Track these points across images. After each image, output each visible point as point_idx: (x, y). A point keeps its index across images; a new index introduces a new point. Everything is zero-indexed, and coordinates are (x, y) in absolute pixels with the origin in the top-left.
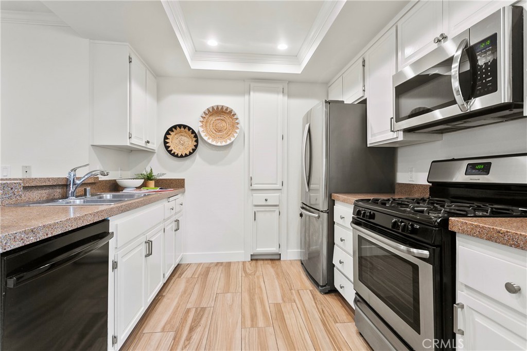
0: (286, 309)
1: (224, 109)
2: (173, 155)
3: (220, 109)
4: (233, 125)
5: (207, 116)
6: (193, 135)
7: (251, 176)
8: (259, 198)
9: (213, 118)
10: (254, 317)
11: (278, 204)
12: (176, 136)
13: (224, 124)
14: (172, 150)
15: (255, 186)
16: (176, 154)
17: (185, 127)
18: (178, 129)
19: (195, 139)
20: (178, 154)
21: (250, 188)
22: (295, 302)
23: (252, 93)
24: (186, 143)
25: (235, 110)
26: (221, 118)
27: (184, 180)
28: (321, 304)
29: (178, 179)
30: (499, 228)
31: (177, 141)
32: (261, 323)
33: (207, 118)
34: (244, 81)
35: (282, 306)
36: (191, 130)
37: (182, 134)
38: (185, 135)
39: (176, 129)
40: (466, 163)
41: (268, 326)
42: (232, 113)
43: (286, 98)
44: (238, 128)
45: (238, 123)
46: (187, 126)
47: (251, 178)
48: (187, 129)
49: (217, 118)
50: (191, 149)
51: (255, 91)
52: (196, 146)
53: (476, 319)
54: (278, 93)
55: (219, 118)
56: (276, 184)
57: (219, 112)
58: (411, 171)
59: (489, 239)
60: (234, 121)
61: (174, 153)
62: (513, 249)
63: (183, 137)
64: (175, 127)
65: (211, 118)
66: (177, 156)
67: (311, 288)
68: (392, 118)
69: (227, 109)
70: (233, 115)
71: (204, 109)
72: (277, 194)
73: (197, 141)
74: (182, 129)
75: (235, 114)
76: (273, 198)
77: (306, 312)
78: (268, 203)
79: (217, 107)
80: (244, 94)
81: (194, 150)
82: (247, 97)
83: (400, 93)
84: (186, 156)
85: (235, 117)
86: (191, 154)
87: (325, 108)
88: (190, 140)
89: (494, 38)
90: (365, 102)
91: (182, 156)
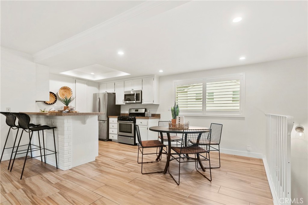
4: (70, 94)
6: (54, 96)
9: (62, 90)
13: (66, 93)
14: (46, 102)
19: (55, 98)
23: (76, 83)
24: (51, 99)
25: (71, 88)
33: (60, 90)
34: (73, 78)
36: (54, 94)
38: (51, 96)
40: (135, 109)
43: (87, 86)
45: (72, 93)
48: (52, 94)
50: (53, 101)
52: (56, 100)
54: (85, 84)
57: (65, 89)
58: (124, 111)
66: (48, 104)
68: (123, 100)
69: (68, 88)
71: (61, 87)
79: (65, 87)
80: (73, 83)
81: (55, 102)
82: (74, 84)
83: (125, 95)
84: (52, 104)
85: (71, 91)
86: (54, 103)
87: (107, 94)
88: (53, 98)
89: (139, 94)
90: (115, 94)
91: (50, 104)
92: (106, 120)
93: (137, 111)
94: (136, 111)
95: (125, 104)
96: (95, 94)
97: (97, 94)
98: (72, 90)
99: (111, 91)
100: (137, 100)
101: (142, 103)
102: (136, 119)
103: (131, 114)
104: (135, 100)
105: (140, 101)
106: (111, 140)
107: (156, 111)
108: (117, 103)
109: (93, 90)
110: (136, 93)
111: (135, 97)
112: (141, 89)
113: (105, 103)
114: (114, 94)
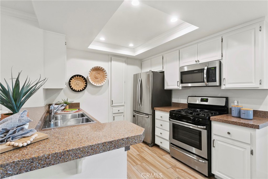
0: (143, 155)
1: (100, 68)
2: (74, 90)
3: (98, 68)
4: (104, 76)
5: (92, 71)
6: (84, 80)
7: (112, 100)
8: (116, 110)
9: (94, 72)
10: (134, 161)
11: (123, 112)
12: (75, 81)
13: (99, 75)
14: (73, 88)
15: (114, 105)
16: (75, 90)
17: (80, 76)
18: (76, 77)
19: (85, 82)
20: (76, 90)
21: (112, 105)
22: (144, 152)
23: (112, 61)
24: (80, 84)
26: (98, 72)
27: (79, 103)
28: (153, 151)
29: (76, 103)
30: (225, 119)
31: (75, 83)
32: (139, 163)
33: (91, 72)
34: (108, 55)
35: (140, 154)
36: (83, 78)
37: (78, 79)
38: (80, 80)
39: (75, 77)
40: (200, 98)
41: (142, 163)
42: (104, 70)
43: (126, 65)
44: (106, 78)
45: (106, 75)
46: (81, 76)
47: (112, 101)
48: (81, 77)
49: (96, 72)
50: (83, 87)
51: (113, 61)
52: (86, 86)
53: (219, 142)
54: (123, 62)
55: (97, 72)
56: (122, 103)
57: (98, 70)
58: (178, 98)
59: (223, 122)
60: (104, 74)
61: (74, 89)
62: (229, 124)
63: (78, 81)
64: (75, 76)
65: (93, 72)
66: (76, 91)
67: (145, 146)
68: (178, 81)
70: (104, 71)
71: (91, 68)
72: (123, 108)
73: (86, 83)
74: (79, 77)
75: (105, 71)
76: (121, 109)
77: (151, 155)
78: (120, 112)
79: (97, 67)
80: (108, 61)
81: (85, 88)
82: (110, 63)
83: (183, 74)
84: (81, 91)
85: (105, 72)
86: (83, 90)
87: (151, 74)
88: (82, 83)
89: (215, 68)
90: (163, 72)
91: (78, 91)
92: (151, 114)
93: (207, 100)
94: (202, 100)
95: (181, 88)
96: (137, 74)
97: (138, 74)
98: (107, 71)
99: (157, 69)
100: (208, 81)
101: (223, 87)
102: (211, 121)
103: (192, 106)
104: (205, 80)
105: (217, 83)
106: (158, 146)
107: (261, 104)
108: (166, 87)
109: (133, 70)
110: (206, 68)
111: (205, 76)
112: (219, 58)
113: (148, 87)
114: (163, 74)
